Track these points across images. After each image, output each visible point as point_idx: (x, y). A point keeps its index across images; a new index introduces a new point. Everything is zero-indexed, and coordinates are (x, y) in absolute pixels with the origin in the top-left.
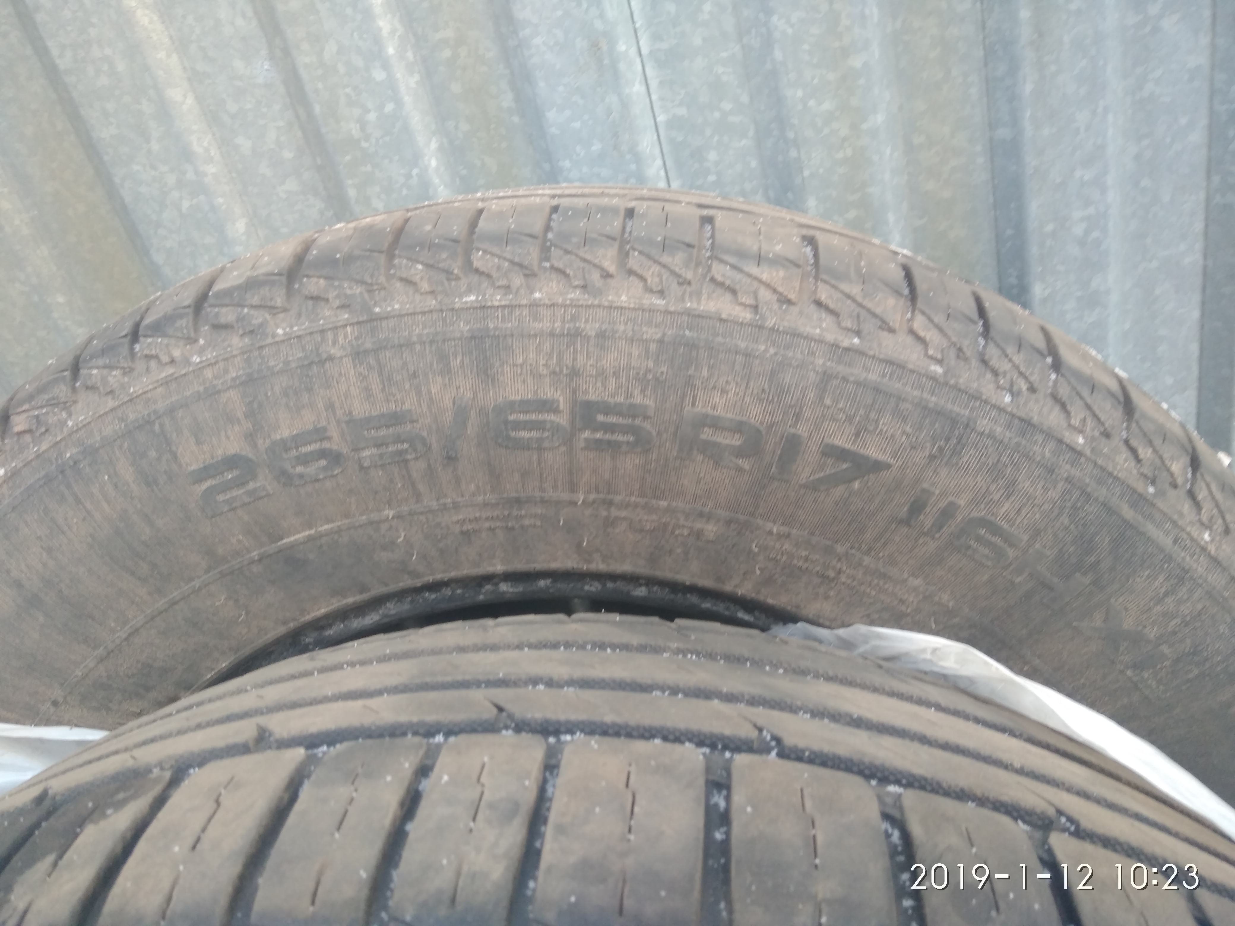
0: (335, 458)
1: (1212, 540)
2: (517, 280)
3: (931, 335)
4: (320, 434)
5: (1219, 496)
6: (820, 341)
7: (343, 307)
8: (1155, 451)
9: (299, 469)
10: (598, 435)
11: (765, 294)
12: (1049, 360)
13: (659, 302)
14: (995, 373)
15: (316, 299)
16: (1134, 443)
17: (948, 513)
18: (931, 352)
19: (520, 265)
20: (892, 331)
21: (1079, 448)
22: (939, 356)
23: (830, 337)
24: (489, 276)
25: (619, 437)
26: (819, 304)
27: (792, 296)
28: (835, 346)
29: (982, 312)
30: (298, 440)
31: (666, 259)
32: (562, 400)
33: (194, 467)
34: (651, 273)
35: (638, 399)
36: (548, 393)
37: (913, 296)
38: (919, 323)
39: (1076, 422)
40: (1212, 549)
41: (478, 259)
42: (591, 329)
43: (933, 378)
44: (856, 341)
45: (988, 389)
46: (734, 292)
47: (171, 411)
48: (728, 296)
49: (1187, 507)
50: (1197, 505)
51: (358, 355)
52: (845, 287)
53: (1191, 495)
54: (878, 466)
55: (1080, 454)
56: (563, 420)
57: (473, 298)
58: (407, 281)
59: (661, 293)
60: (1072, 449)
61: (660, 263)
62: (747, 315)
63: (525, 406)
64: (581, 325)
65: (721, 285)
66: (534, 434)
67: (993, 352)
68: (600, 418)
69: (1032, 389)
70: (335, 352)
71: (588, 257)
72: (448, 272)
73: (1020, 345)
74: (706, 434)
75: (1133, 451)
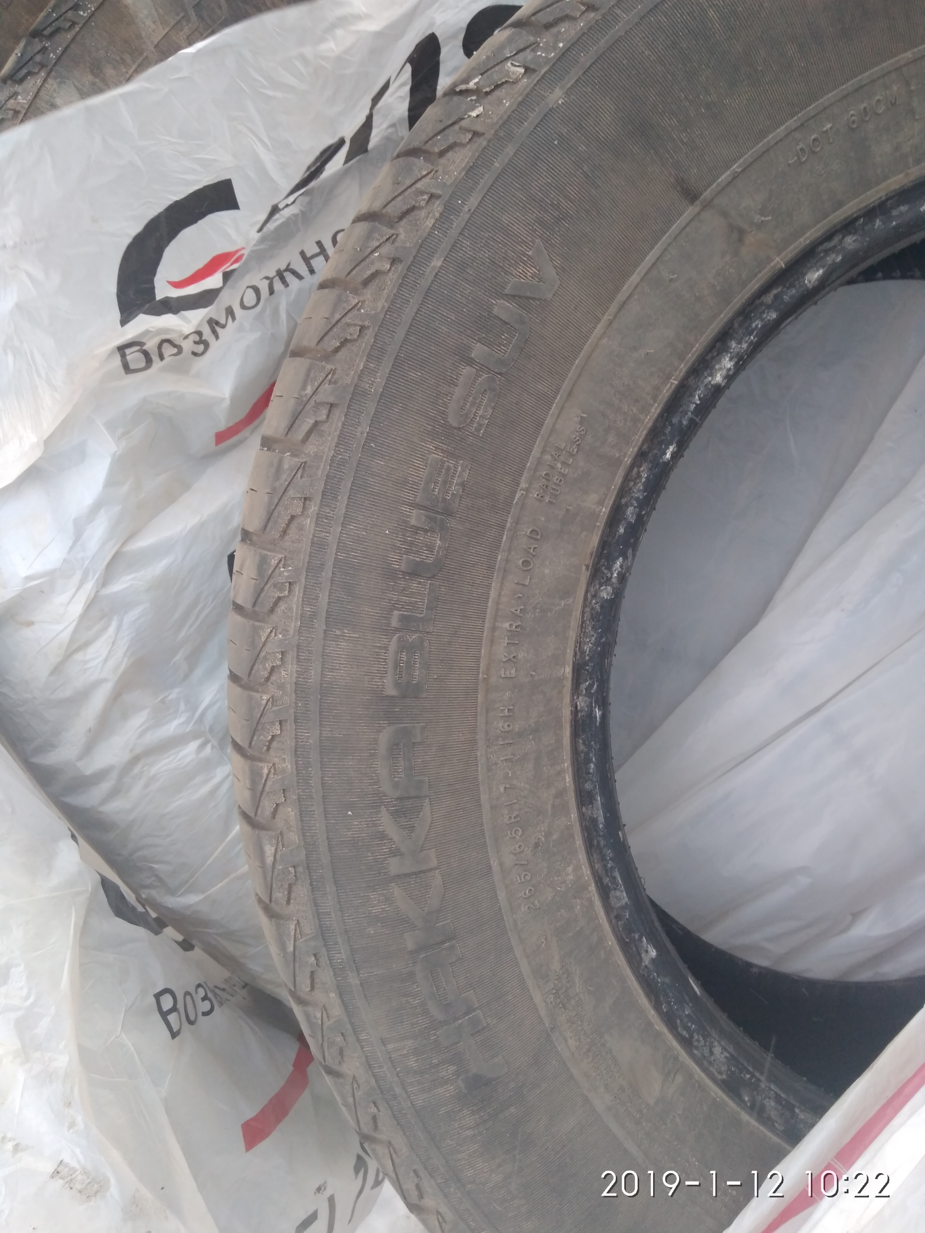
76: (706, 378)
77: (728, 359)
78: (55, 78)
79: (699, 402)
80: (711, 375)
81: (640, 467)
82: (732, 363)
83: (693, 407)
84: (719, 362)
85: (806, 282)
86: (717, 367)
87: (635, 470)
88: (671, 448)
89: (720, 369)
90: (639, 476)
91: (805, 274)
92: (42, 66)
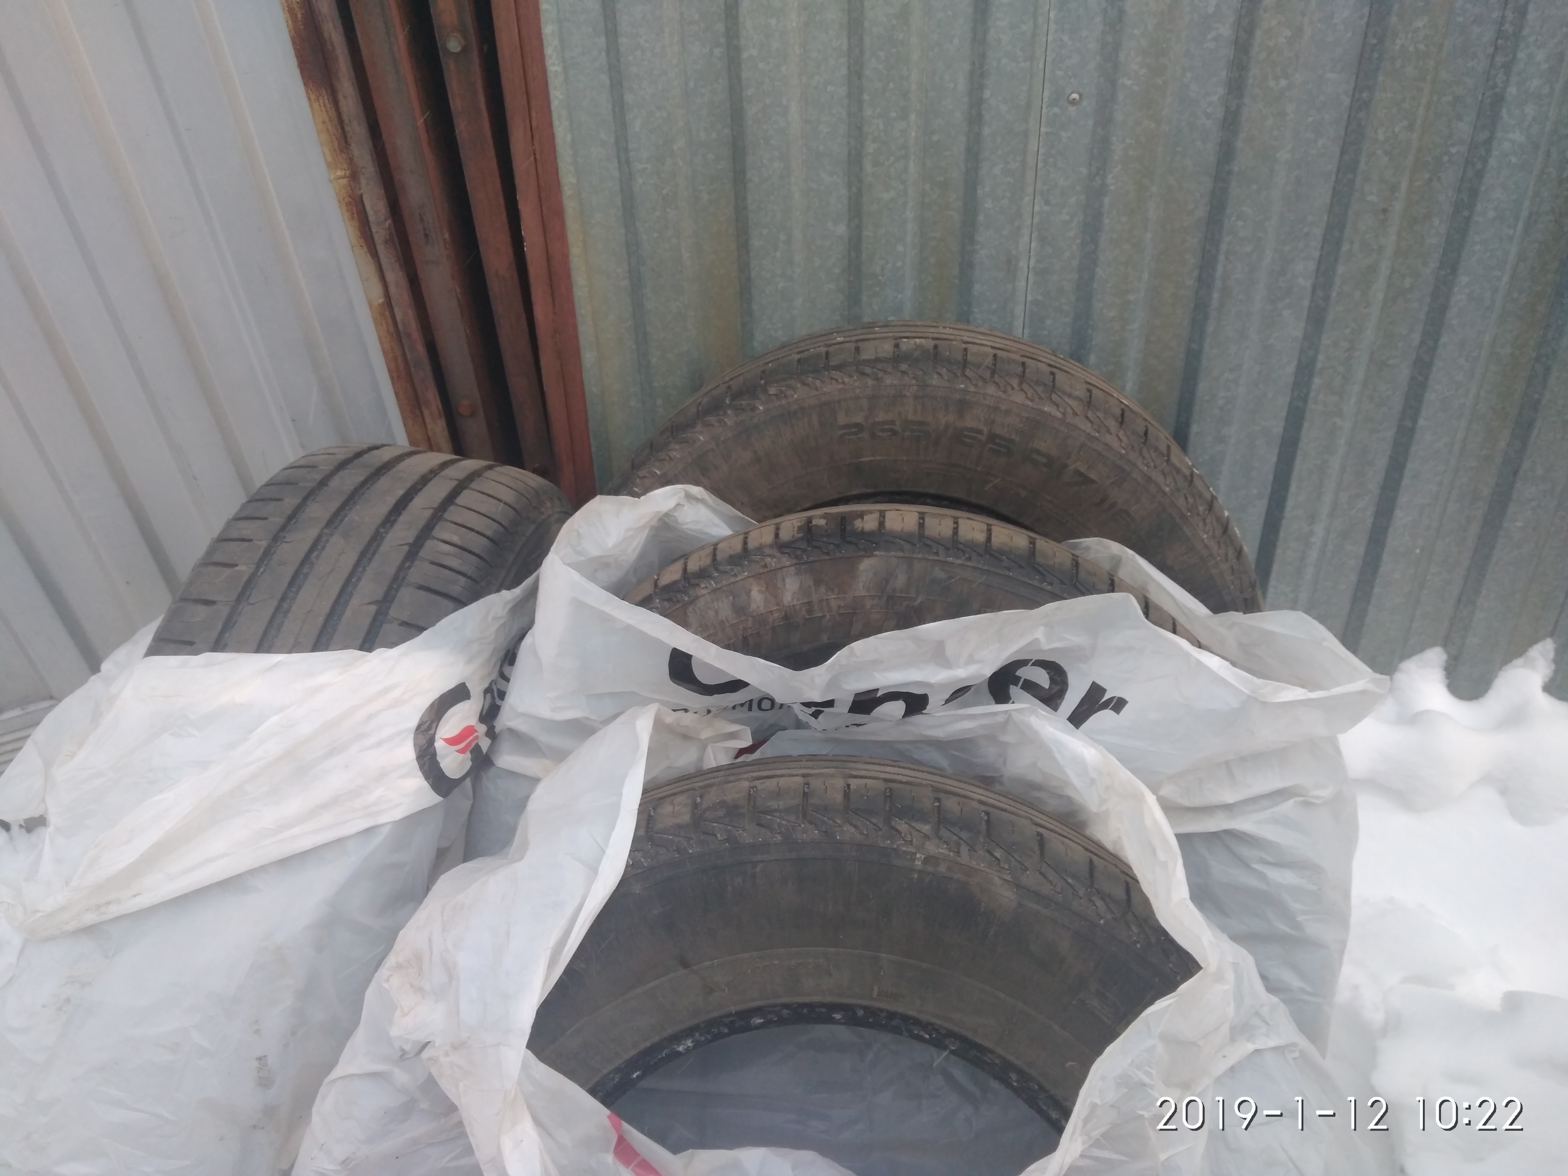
0: (894, 433)
1: (1207, 538)
2: (980, 384)
3: (1124, 438)
4: (893, 422)
5: (1214, 522)
6: (1084, 431)
7: (914, 378)
8: (1195, 500)
9: (880, 434)
10: (994, 447)
11: (1069, 410)
12: (1166, 458)
13: (1030, 404)
14: (1144, 458)
15: (903, 372)
16: (1187, 496)
17: (1113, 505)
18: (1123, 445)
19: (983, 378)
20: (1111, 434)
21: (1166, 492)
22: (1125, 447)
23: (1088, 431)
24: (970, 379)
25: (1002, 449)
26: (1087, 418)
27: (1078, 413)
28: (1089, 434)
29: (1146, 434)
30: (885, 423)
31: (1036, 388)
32: (985, 430)
33: (841, 424)
34: (1030, 392)
35: (1013, 437)
36: (981, 427)
37: (1122, 423)
38: (1121, 433)
39: (1168, 482)
40: (1206, 541)
41: (968, 372)
42: (1003, 407)
43: (1120, 454)
44: (1097, 434)
45: (1139, 463)
46: (1058, 406)
47: (839, 402)
48: (1055, 407)
49: (1201, 524)
50: (1205, 524)
51: (916, 397)
52: (1098, 414)
53: (1204, 520)
54: (1093, 482)
55: (1166, 494)
56: (983, 438)
57: (963, 386)
58: (939, 374)
59: (1032, 401)
60: (1163, 492)
61: (1034, 389)
62: (1059, 415)
63: (971, 430)
64: (1000, 405)
65: (1054, 402)
66: (971, 441)
67: (1145, 450)
68: (997, 441)
69: (1155, 467)
70: (908, 394)
71: (1008, 381)
72: (955, 374)
73: (1156, 449)
74: (1035, 456)
75: (1186, 498)
76: (674, 1045)
77: (690, 1041)
78: (796, 569)
79: (664, 1056)
80: (678, 1045)
81: (617, 1074)
82: (692, 1044)
83: (660, 1056)
84: (685, 1040)
85: (752, 1022)
86: (683, 1042)
87: (612, 1075)
88: (638, 1073)
89: (684, 1044)
90: (613, 1079)
91: (753, 1018)
92: (797, 557)
